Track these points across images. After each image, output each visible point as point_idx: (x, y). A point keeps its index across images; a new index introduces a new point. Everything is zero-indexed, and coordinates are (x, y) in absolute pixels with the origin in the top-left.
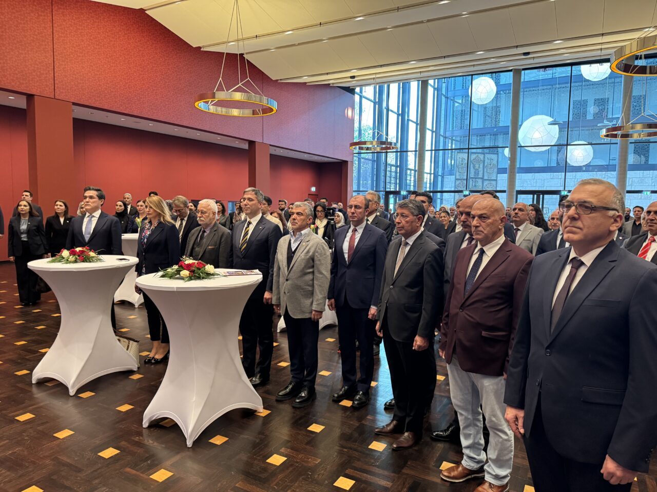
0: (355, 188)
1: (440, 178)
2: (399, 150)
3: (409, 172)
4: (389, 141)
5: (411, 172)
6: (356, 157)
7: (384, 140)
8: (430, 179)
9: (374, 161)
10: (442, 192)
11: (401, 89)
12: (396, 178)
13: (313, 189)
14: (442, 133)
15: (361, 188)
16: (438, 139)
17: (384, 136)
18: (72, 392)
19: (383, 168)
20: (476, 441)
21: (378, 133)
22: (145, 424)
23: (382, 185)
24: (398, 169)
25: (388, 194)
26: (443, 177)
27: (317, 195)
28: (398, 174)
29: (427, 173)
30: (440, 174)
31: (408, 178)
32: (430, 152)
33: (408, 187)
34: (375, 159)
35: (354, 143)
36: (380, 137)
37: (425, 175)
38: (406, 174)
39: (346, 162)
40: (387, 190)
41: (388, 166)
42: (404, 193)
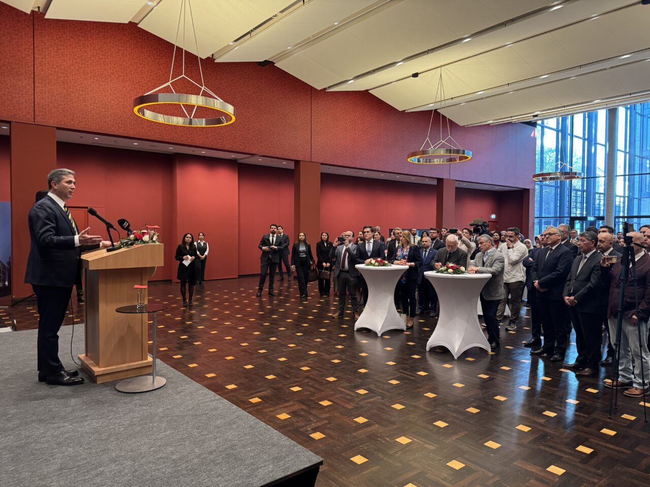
0: (537, 214)
1: (636, 201)
2: (585, 177)
3: (597, 196)
4: (573, 171)
5: (600, 197)
6: (538, 184)
7: (568, 171)
8: (624, 203)
9: (558, 187)
10: (639, 217)
11: (587, 119)
12: (582, 203)
13: (493, 216)
14: (638, 153)
15: (543, 214)
16: (632, 162)
17: (568, 167)
18: (379, 335)
19: (567, 192)
20: (627, 367)
21: (561, 164)
22: (428, 348)
23: (566, 210)
24: (585, 193)
25: (573, 220)
26: (640, 200)
27: (497, 222)
28: (585, 199)
29: (620, 197)
30: (636, 196)
31: (597, 202)
32: (623, 177)
33: (597, 212)
34: (559, 185)
35: (535, 175)
36: (564, 168)
37: (617, 199)
38: (594, 199)
39: (528, 190)
40: (572, 215)
41: (572, 191)
42: (591, 219)
